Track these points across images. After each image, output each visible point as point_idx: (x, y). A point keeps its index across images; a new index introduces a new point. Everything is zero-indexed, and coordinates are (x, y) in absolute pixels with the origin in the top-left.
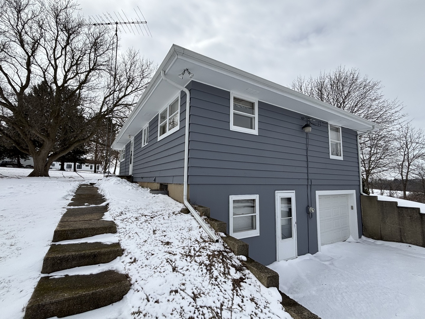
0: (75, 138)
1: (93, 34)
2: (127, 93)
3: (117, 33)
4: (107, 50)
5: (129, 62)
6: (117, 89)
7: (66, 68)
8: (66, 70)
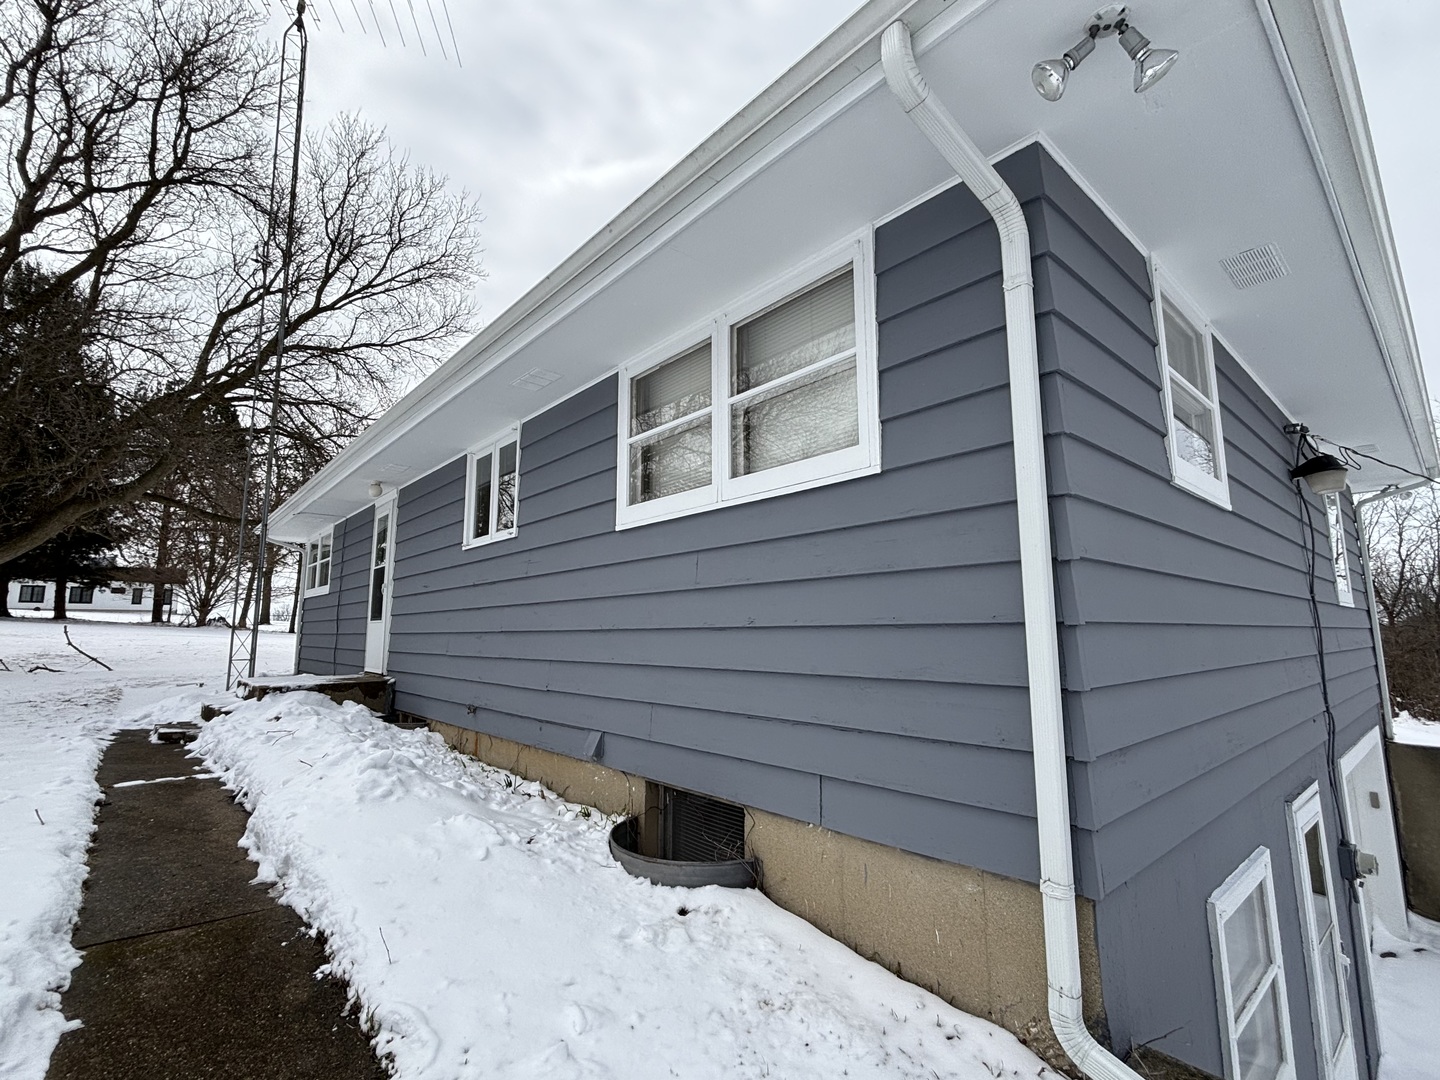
0: (67, 484)
1: (172, 24)
2: (327, 301)
3: (304, 17)
4: (236, 111)
5: (341, 177)
6: (279, 284)
7: (28, 166)
8: (33, 176)
